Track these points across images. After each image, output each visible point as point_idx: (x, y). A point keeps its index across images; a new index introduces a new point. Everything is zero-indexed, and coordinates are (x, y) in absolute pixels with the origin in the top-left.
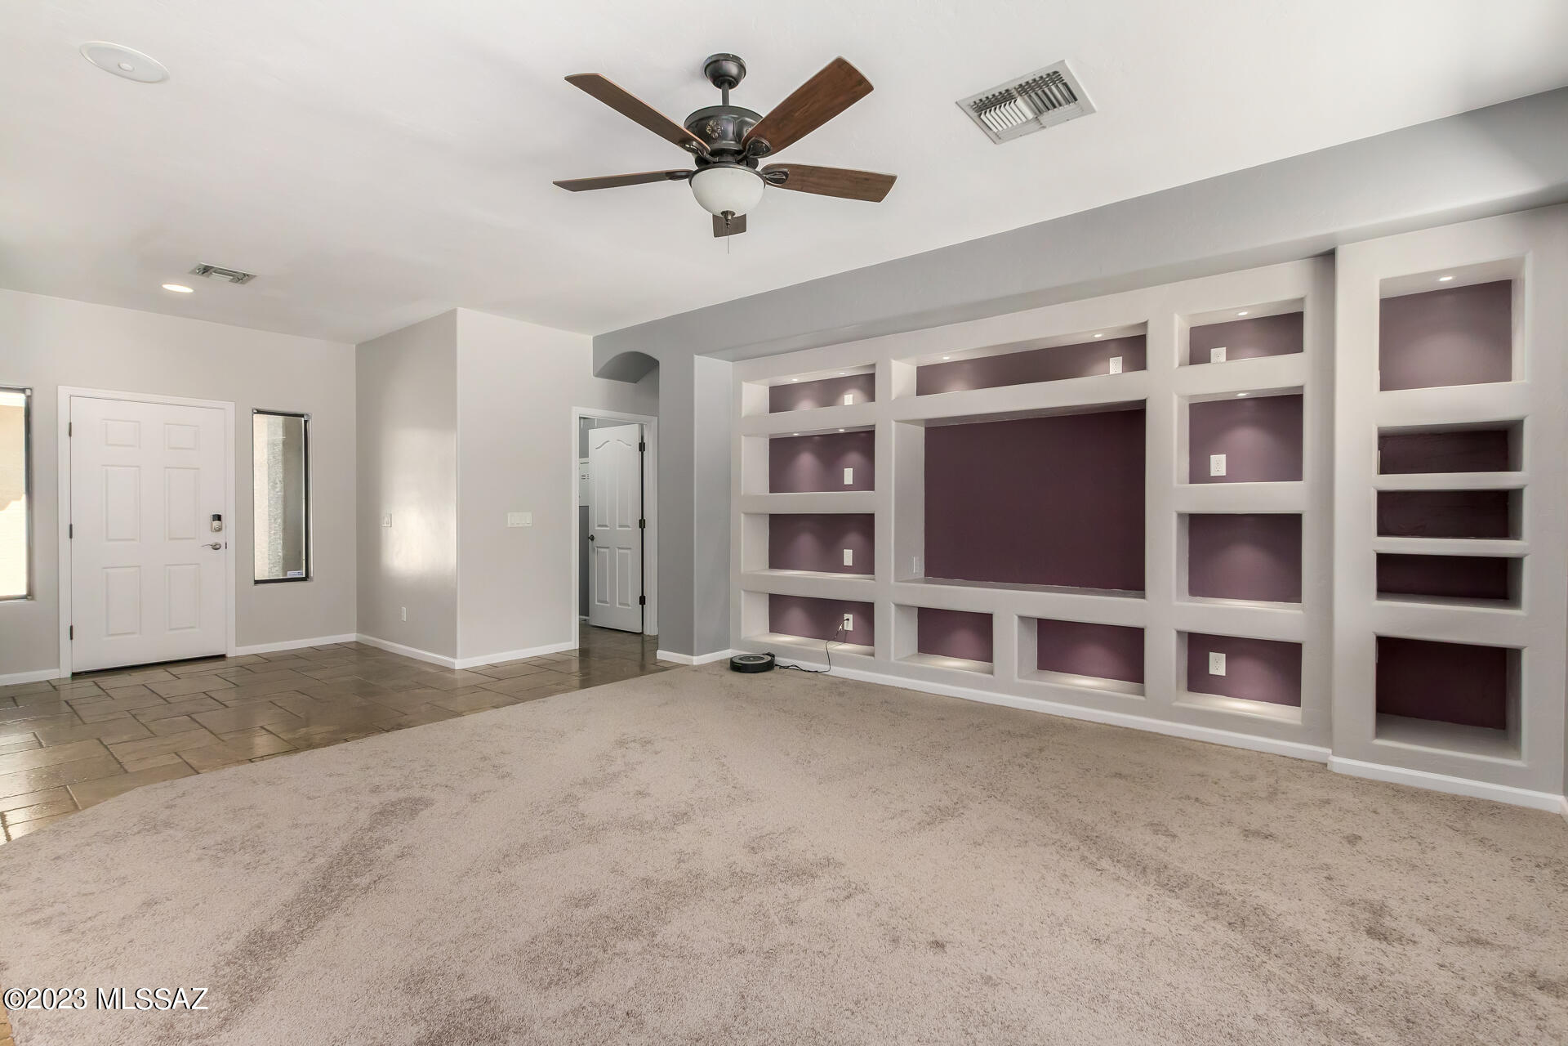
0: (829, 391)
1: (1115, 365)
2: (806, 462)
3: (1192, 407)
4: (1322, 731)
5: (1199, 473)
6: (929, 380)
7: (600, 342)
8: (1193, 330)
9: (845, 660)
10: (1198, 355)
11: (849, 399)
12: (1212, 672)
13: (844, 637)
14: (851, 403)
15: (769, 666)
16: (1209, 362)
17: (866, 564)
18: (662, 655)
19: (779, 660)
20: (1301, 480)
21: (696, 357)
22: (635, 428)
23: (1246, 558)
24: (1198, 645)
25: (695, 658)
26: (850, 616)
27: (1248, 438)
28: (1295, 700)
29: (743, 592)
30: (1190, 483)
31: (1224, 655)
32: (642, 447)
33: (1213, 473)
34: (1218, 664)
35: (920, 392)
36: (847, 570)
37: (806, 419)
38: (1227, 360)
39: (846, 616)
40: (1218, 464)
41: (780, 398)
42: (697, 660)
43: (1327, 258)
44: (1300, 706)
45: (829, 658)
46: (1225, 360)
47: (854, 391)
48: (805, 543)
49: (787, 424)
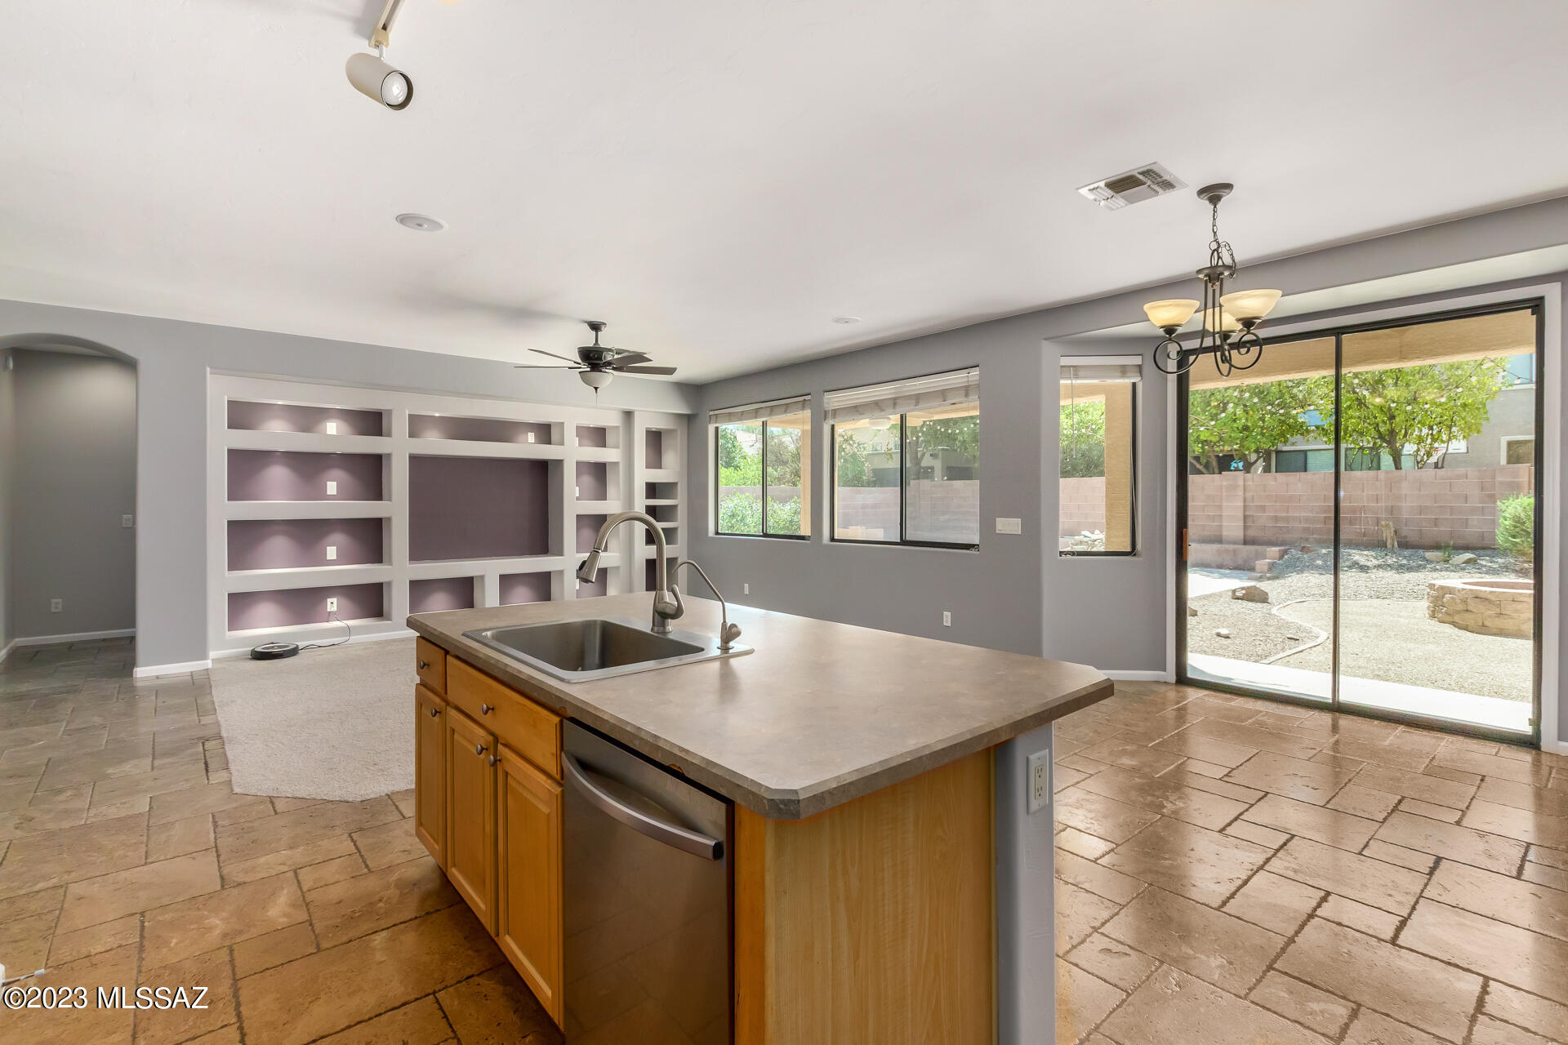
0: (308, 417)
1: (531, 437)
2: (278, 474)
11: (332, 427)
13: (329, 617)
14: (334, 433)
23: (586, 534)
26: (334, 600)
27: (586, 480)
36: (331, 563)
37: (276, 434)
39: (327, 600)
41: (242, 415)
47: (338, 421)
48: (279, 544)
49: (245, 440)
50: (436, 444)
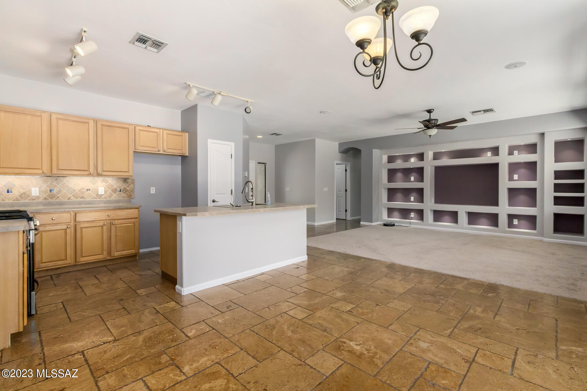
0: (406, 158)
1: (489, 154)
2: (399, 175)
3: (509, 163)
4: (542, 234)
5: (511, 179)
6: (437, 156)
7: (340, 145)
8: (509, 146)
9: (414, 223)
10: (511, 153)
11: (413, 160)
12: (514, 223)
13: (412, 219)
14: (413, 161)
15: (394, 225)
16: (513, 155)
17: (421, 200)
18: (362, 223)
19: (396, 224)
20: (536, 181)
21: (373, 149)
22: (344, 165)
23: (522, 198)
24: (511, 217)
25: (373, 223)
26: (413, 213)
27: (523, 171)
28: (535, 229)
29: (383, 208)
30: (509, 181)
31: (517, 220)
32: (346, 170)
33: (514, 179)
34: (516, 222)
35: (434, 159)
36: (412, 202)
37: (399, 164)
38: (518, 154)
39: (412, 213)
40: (516, 177)
41: (391, 159)
42: (374, 224)
43: (543, 135)
44: (536, 230)
45: (410, 223)
46: (517, 154)
47: (414, 158)
48: (399, 195)
49: (393, 166)
50: (446, 162)
